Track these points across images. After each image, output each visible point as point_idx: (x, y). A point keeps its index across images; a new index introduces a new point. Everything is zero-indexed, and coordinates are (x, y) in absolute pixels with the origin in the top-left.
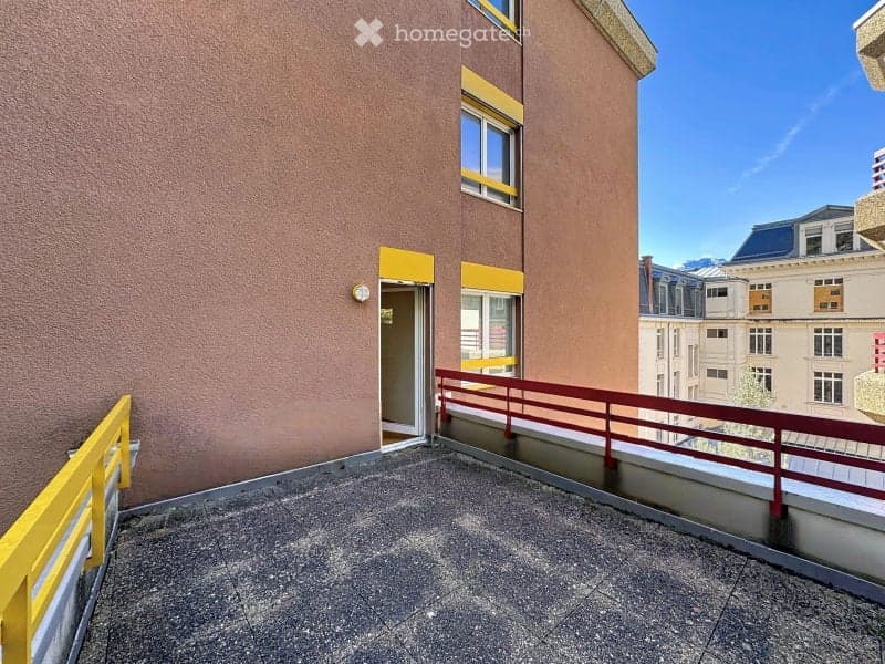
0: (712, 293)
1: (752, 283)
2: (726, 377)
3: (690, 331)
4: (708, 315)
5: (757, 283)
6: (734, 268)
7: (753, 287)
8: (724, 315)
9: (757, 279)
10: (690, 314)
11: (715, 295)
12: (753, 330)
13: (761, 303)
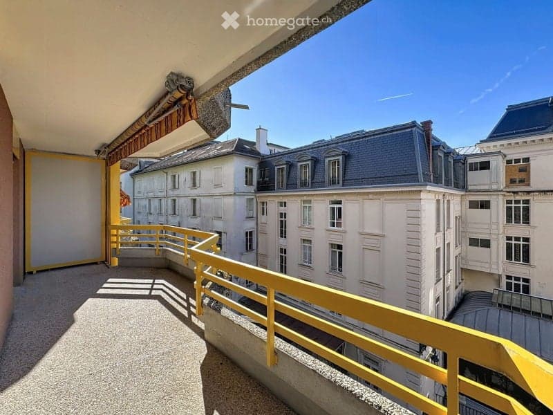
0: (474, 167)
1: (509, 158)
2: (489, 247)
3: (456, 202)
4: (470, 188)
5: (513, 157)
6: (492, 144)
7: (509, 162)
8: (486, 187)
9: (514, 154)
10: (457, 187)
11: (476, 169)
12: (509, 202)
13: (518, 176)
